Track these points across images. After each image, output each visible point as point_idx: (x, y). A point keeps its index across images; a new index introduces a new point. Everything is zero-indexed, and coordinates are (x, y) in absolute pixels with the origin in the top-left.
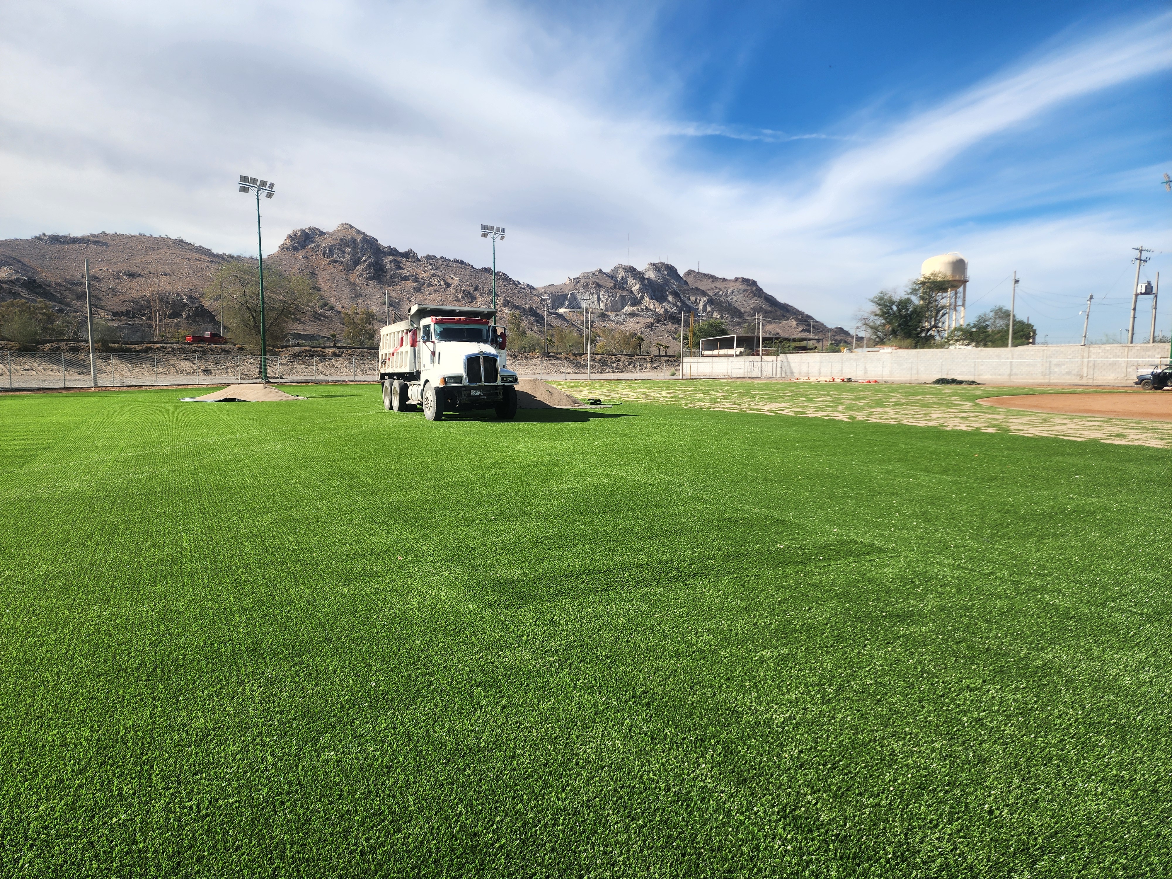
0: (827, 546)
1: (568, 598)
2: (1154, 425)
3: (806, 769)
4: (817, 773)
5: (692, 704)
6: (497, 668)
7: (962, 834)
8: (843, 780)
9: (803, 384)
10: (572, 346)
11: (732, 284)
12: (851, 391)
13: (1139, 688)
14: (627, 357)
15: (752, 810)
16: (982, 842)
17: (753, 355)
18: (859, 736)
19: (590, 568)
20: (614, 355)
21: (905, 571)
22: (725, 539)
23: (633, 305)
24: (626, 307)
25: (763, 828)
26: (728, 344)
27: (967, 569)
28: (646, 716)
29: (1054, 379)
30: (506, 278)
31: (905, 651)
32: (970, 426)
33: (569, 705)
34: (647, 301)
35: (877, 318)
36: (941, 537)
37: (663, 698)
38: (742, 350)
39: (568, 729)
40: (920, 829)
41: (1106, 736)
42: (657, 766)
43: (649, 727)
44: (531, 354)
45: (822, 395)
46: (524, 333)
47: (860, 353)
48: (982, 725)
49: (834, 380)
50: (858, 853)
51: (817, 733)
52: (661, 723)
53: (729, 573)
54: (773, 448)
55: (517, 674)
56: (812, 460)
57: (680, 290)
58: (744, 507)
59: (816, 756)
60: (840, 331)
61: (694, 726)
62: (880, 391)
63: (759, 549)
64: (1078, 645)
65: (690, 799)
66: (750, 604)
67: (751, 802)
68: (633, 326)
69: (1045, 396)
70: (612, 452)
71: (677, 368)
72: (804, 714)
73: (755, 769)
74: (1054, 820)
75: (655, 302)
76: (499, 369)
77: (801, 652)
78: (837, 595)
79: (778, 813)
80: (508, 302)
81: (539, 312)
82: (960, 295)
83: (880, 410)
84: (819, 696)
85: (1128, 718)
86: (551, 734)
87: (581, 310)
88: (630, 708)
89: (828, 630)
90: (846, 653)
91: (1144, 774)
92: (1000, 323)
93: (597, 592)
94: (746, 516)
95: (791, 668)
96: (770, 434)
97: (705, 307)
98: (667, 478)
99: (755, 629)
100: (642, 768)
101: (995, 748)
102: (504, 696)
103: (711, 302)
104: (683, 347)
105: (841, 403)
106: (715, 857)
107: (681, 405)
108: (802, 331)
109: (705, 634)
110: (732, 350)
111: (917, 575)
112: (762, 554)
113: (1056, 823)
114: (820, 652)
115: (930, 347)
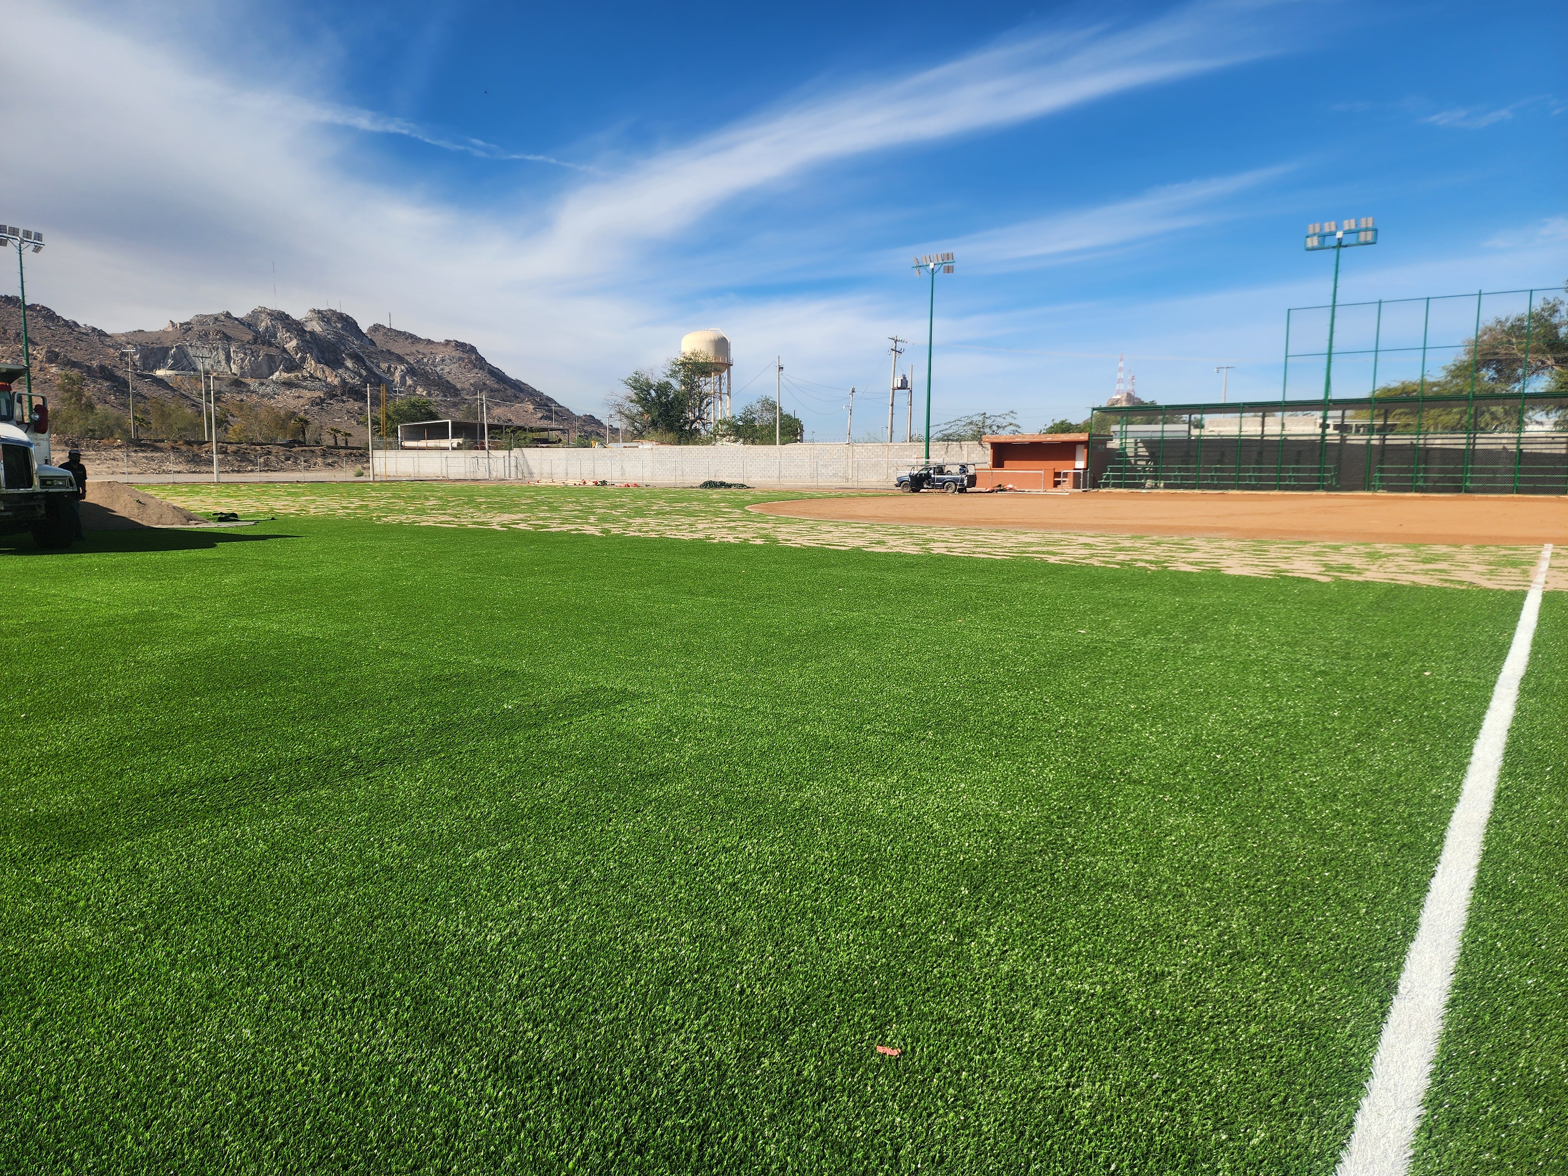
0: (568, 699)
1: (166, 828)
2: (911, 530)
3: (528, 997)
4: (541, 999)
5: (370, 948)
6: (26, 961)
7: (710, 1028)
8: (575, 999)
9: (546, 488)
10: (185, 429)
11: (441, 348)
12: (606, 497)
13: (890, 815)
14: (282, 448)
15: (452, 1073)
16: (731, 1031)
17: (477, 449)
18: (597, 938)
19: (208, 776)
20: (259, 444)
21: (661, 719)
22: (430, 706)
23: (288, 370)
24: (277, 373)
25: (466, 1094)
26: (439, 432)
27: (729, 706)
28: (295, 981)
29: (822, 482)
30: (50, 316)
31: (657, 818)
32: (737, 538)
33: (161, 994)
34: (311, 365)
35: (632, 404)
36: (703, 672)
37: (324, 949)
38: (460, 441)
39: (158, 1031)
40: (664, 1034)
41: (858, 875)
42: (311, 1050)
43: (299, 997)
44: (105, 441)
45: (569, 502)
46: (90, 407)
47: (616, 448)
48: (737, 890)
49: (585, 483)
50: (589, 1088)
51: (545, 947)
52: (319, 986)
53: (434, 753)
54: (502, 575)
55: (63, 964)
56: (554, 588)
57: (364, 353)
58: (460, 658)
59: (542, 977)
60: (591, 420)
61: (371, 978)
62: (641, 497)
63: (478, 714)
64: (835, 777)
65: (361, 1084)
66: (462, 791)
67: (450, 1063)
68: (288, 400)
69: (813, 501)
70: (254, 593)
71: (365, 465)
72: (528, 925)
73: (458, 1016)
74: (806, 983)
75: (325, 367)
76: (36, 466)
77: (529, 844)
78: (579, 760)
79: (487, 1066)
80: (57, 355)
81: (119, 373)
82: (725, 381)
83: (639, 521)
84: (549, 897)
85: (879, 850)
86: (127, 1047)
87: (198, 374)
88: (268, 976)
89: (565, 809)
90: (586, 833)
91: (893, 910)
92: (767, 416)
93: (219, 810)
94: (462, 671)
95: (514, 868)
96: (500, 556)
97: (403, 378)
98: (346, 627)
99: (467, 824)
100: (285, 1060)
101: (749, 915)
102: (39, 1004)
103: (411, 371)
104: (373, 434)
105: (593, 513)
106: (393, 1156)
107: (371, 519)
108: (541, 419)
109: (394, 844)
110: (446, 440)
111: (674, 721)
112: (482, 721)
113: (807, 987)
114: (554, 838)
115: (696, 443)
